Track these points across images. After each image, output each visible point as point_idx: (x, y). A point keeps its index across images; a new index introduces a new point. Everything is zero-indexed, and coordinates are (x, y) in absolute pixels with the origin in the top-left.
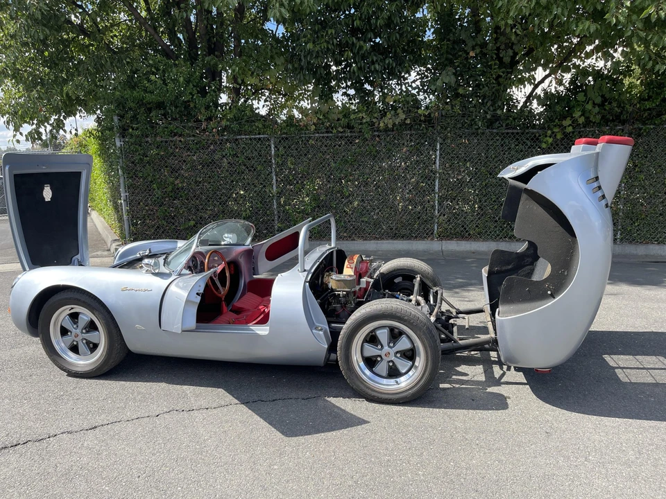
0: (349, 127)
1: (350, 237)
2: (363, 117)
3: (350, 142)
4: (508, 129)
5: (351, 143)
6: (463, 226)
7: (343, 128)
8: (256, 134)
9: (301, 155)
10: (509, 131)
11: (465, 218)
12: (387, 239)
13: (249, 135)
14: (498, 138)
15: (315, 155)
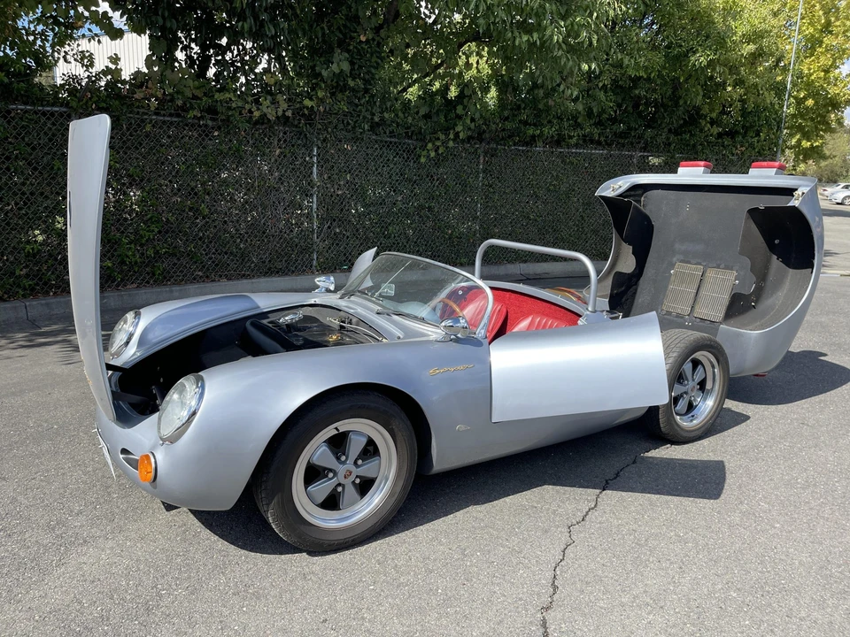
0: (212, 111)
1: (207, 277)
2: (231, 99)
3: (206, 133)
4: (391, 137)
5: (207, 135)
6: (345, 255)
7: (201, 111)
8: (48, 105)
9: (129, 148)
10: (392, 140)
11: (347, 245)
12: (259, 277)
13: (33, 104)
14: (376, 146)
15: (151, 149)
